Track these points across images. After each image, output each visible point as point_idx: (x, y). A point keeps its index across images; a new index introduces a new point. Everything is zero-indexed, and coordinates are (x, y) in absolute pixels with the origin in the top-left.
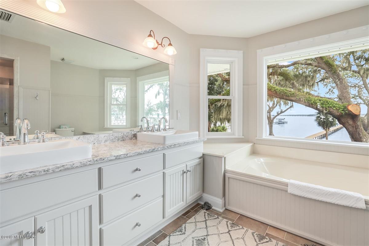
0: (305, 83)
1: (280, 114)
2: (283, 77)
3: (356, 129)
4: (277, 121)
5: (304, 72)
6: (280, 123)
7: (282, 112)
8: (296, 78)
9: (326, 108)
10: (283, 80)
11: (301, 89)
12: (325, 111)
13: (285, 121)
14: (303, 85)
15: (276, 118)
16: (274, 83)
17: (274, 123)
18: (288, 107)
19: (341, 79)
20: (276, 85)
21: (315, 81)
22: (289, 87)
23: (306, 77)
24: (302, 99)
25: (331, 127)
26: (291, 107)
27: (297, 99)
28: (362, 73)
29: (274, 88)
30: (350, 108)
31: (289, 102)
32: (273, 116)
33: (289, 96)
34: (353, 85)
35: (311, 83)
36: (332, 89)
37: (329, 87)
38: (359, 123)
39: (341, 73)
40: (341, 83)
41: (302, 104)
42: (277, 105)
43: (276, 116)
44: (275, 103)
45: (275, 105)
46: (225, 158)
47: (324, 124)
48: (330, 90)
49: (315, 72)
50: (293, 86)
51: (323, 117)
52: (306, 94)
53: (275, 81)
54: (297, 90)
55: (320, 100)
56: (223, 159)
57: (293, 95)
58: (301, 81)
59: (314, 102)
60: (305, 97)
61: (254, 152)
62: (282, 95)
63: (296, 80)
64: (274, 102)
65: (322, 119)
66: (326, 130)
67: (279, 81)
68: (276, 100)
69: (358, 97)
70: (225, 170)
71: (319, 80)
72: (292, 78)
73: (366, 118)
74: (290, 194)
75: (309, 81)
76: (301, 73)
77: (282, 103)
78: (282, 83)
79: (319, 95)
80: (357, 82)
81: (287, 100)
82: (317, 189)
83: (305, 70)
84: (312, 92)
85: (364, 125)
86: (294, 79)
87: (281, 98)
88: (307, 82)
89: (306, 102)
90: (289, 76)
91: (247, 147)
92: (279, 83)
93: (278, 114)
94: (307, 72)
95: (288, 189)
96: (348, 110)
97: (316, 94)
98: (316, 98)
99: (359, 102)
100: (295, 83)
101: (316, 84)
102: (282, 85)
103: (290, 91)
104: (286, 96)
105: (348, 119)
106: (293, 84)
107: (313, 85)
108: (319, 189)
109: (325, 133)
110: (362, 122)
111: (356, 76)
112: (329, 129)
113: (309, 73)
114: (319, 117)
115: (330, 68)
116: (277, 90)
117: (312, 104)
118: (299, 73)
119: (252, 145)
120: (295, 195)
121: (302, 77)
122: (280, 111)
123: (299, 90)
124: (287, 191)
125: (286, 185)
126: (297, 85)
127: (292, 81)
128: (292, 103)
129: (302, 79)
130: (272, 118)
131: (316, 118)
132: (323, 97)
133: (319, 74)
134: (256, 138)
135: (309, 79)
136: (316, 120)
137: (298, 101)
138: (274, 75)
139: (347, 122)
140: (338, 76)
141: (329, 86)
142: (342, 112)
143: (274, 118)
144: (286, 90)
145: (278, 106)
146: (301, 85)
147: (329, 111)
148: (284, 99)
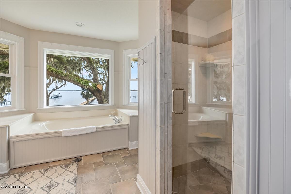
0: (74, 67)
1: (56, 89)
2: (58, 60)
3: (101, 98)
4: (53, 95)
5: (74, 59)
6: (55, 98)
7: (57, 88)
8: (68, 63)
9: (87, 86)
10: (58, 62)
11: (71, 72)
12: (86, 88)
13: (60, 95)
14: (73, 69)
15: (52, 93)
16: (50, 64)
17: (50, 98)
18: (62, 84)
19: (94, 68)
20: (52, 65)
21: (81, 67)
22: (63, 69)
23: (75, 63)
24: (72, 80)
25: (90, 98)
26: (64, 84)
27: (68, 79)
28: (104, 66)
29: (51, 69)
30: (98, 86)
31: (63, 81)
32: (49, 91)
33: (62, 77)
34: (101, 73)
35: (78, 68)
36: (91, 74)
37: (89, 73)
38: (102, 95)
39: (95, 65)
40: (94, 71)
41: (72, 83)
42: (52, 82)
43: (52, 91)
44: (52, 80)
45: (51, 82)
46: (9, 127)
47: (86, 96)
48: (89, 74)
49: (81, 61)
50: (66, 69)
51: (86, 92)
52: (75, 76)
53: (51, 62)
54: (69, 72)
55: (83, 81)
56: (7, 128)
57: (66, 76)
58: (72, 66)
59: (79, 82)
60: (74, 78)
61: (35, 120)
62: (58, 75)
63: (68, 64)
64: (50, 80)
65: (85, 93)
66: (87, 100)
67: (55, 63)
68: (52, 78)
69: (103, 80)
70: (9, 137)
71: (83, 67)
72: (65, 62)
73: (105, 92)
74: (64, 137)
75: (77, 66)
76: (72, 59)
77: (57, 81)
78: (57, 65)
79: (83, 77)
80: (102, 71)
81: (61, 79)
82: (77, 129)
83: (75, 58)
84: (79, 75)
85: (104, 96)
86: (67, 63)
87: (57, 77)
88: (76, 67)
89: (74, 82)
90: (63, 60)
91: (29, 117)
92: (55, 65)
93: (54, 90)
94: (76, 60)
95: (62, 135)
96: (97, 87)
97: (81, 76)
98: (81, 79)
99: (103, 83)
100: (67, 67)
101: (81, 69)
102: (58, 66)
103: (63, 73)
104: (61, 76)
105: (97, 93)
106: (66, 67)
107: (80, 69)
108: (79, 129)
109: (87, 102)
110: (103, 94)
111: (102, 68)
112: (89, 99)
113: (77, 60)
114: (83, 92)
115: (89, 61)
116: (53, 70)
117: (78, 83)
118: (71, 60)
119: (33, 115)
120: (66, 136)
121: (73, 63)
122: (55, 87)
123: (70, 72)
124: (62, 136)
125: (61, 132)
126: (69, 69)
127: (65, 65)
128: (66, 82)
129: (73, 64)
130: (48, 93)
131: (81, 93)
132: (85, 79)
133: (83, 63)
134: (37, 109)
135: (77, 65)
136: (82, 94)
137: (70, 81)
138: (50, 57)
139: (97, 95)
140: (93, 66)
141: (89, 71)
142: (95, 89)
143: (50, 93)
144: (61, 72)
145: (54, 83)
146: (71, 69)
147: (88, 88)
148: (59, 78)
